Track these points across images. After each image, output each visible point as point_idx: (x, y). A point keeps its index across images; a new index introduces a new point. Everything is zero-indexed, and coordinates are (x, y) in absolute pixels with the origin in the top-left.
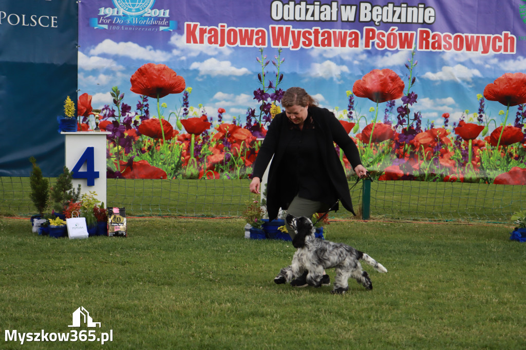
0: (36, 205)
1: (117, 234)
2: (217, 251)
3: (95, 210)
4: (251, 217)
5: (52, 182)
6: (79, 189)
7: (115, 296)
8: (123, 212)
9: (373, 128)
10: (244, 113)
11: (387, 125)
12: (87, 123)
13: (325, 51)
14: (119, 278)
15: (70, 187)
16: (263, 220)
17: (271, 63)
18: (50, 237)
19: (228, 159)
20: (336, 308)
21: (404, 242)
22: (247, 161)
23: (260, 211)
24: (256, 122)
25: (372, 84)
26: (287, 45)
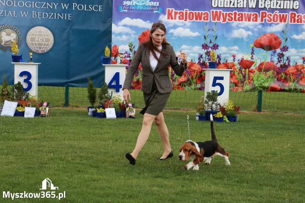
0: (90, 102)
1: (131, 117)
2: (182, 126)
3: (120, 104)
4: (199, 109)
5: (98, 90)
6: (112, 94)
7: (130, 147)
8: (133, 106)
9: (264, 64)
10: (197, 56)
11: (272, 63)
12: (116, 61)
13: (240, 24)
14: (132, 138)
15: (107, 92)
16: (205, 111)
17: (211, 30)
18: (97, 117)
19: (188, 80)
20: (244, 156)
21: (280, 123)
22: (198, 81)
23: (204, 106)
24: (203, 61)
25: (264, 41)
26: (220, 21)
